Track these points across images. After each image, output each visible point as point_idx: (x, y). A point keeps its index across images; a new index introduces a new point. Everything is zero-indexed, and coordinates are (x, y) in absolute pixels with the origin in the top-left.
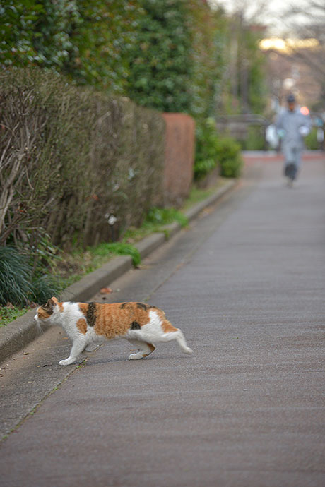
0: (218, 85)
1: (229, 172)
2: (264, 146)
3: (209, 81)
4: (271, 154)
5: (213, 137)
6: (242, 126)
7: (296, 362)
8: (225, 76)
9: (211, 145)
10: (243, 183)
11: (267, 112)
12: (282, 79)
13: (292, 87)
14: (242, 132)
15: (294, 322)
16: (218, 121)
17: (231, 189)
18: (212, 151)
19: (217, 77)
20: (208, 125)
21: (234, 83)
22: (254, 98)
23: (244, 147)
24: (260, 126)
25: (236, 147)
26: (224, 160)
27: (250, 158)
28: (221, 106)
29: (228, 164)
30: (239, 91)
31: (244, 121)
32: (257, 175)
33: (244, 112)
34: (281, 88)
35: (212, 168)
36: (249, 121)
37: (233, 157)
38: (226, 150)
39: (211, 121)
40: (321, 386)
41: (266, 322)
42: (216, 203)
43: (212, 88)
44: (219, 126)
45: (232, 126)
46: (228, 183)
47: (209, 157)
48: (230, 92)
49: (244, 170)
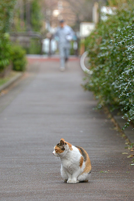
0: (11, 13)
1: (18, 68)
2: (40, 52)
3: (6, 10)
4: (45, 57)
5: (8, 45)
6: (27, 39)
7: (57, 189)
8: (16, 7)
9: (7, 50)
10: (27, 75)
11: (43, 30)
12: (52, 10)
13: (58, 15)
14: (27, 42)
15: (56, 164)
16: (11, 35)
17: (19, 78)
18: (8, 54)
19: (11, 7)
20: (5, 37)
21: (21, 11)
22: (34, 21)
23: (28, 52)
24: (38, 39)
25: (23, 52)
26: (15, 60)
27: (31, 59)
28: (13, 25)
29: (17, 62)
30: (25, 17)
31: (28, 36)
32: (36, 70)
33: (28, 30)
34: (51, 16)
35: (7, 65)
36: (31, 36)
37: (21, 58)
38: (16, 54)
39: (7, 35)
41: (39, 164)
42: (10, 87)
43: (8, 15)
44: (12, 38)
45: (20, 38)
46: (18, 74)
47: (5, 58)
48: (20, 17)
49: (28, 66)
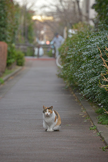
0: (16, 32)
1: (20, 64)
2: (33, 55)
3: (13, 30)
4: (36, 58)
5: (14, 51)
6: (25, 47)
7: (41, 135)
8: (19, 29)
9: (13, 53)
10: (25, 68)
11: (35, 42)
12: (40, 31)
13: (44, 34)
14: (25, 49)
15: (41, 120)
16: (16, 45)
17: (20, 70)
18: (14, 56)
19: (16, 29)
20: (12, 46)
21: (22, 31)
22: (30, 37)
23: (26, 55)
24: (31, 47)
25: (23, 55)
26: (18, 59)
27: (28, 59)
28: (17, 39)
29: (19, 61)
30: (24, 34)
31: (26, 45)
32: (30, 65)
33: (26, 42)
34: (40, 34)
35: (13, 62)
37: (21, 58)
38: (19, 55)
39: (13, 45)
40: (49, 144)
41: (31, 120)
42: (15, 75)
43: (14, 33)
44: (17, 46)
45: (21, 47)
46: (19, 68)
47: (12, 58)
48: (21, 34)
49: (25, 63)
